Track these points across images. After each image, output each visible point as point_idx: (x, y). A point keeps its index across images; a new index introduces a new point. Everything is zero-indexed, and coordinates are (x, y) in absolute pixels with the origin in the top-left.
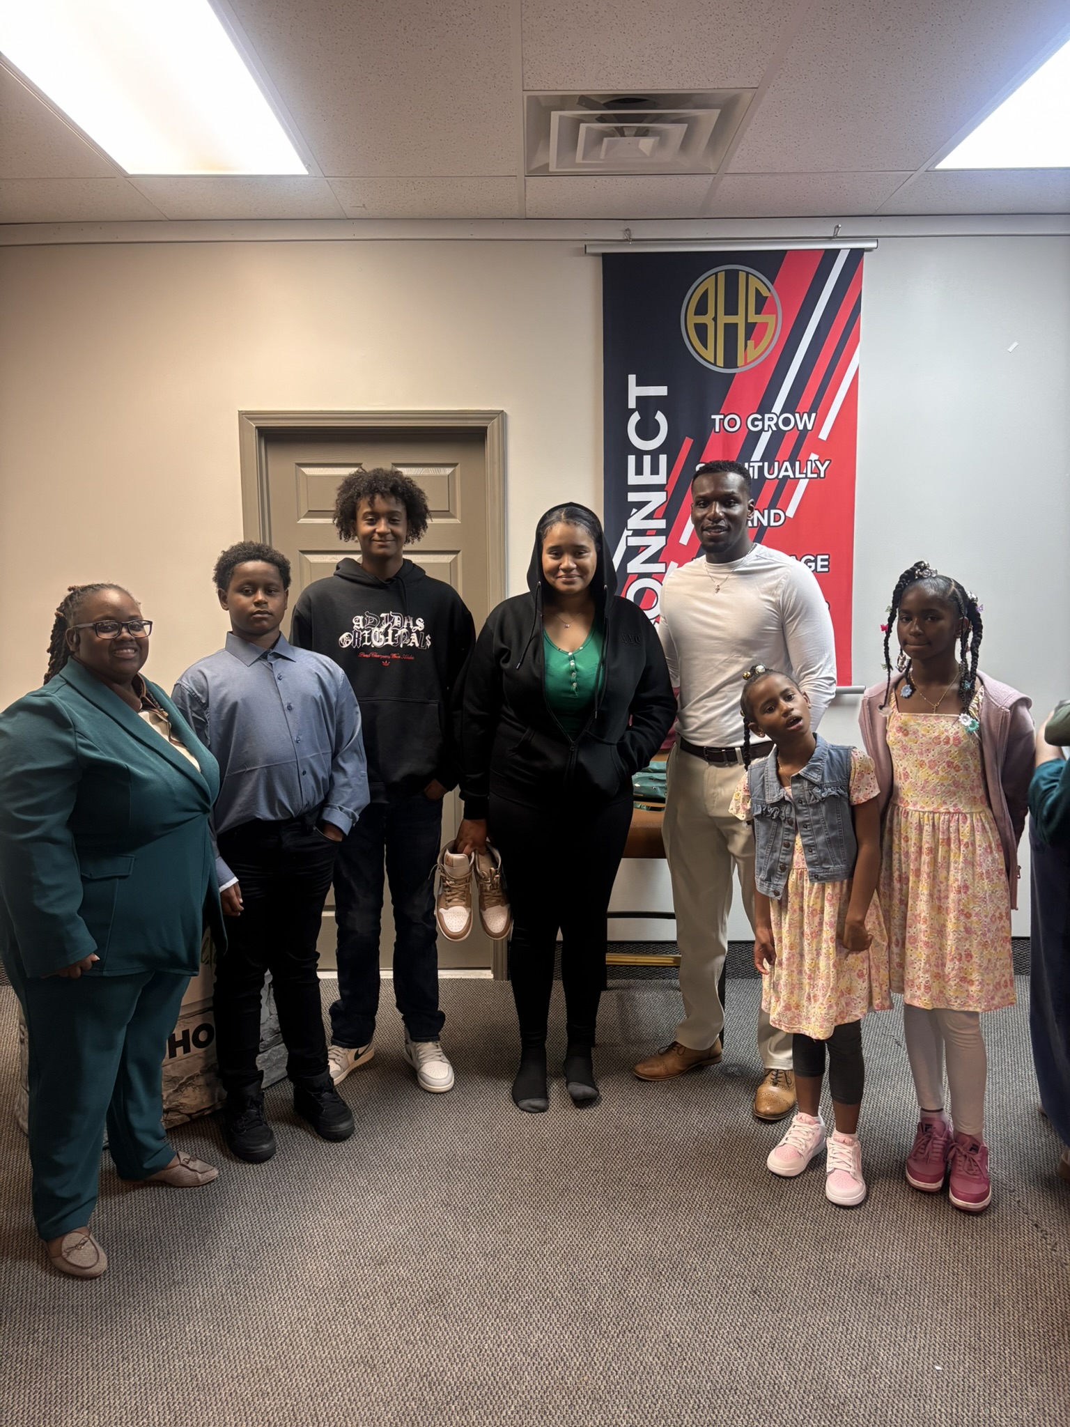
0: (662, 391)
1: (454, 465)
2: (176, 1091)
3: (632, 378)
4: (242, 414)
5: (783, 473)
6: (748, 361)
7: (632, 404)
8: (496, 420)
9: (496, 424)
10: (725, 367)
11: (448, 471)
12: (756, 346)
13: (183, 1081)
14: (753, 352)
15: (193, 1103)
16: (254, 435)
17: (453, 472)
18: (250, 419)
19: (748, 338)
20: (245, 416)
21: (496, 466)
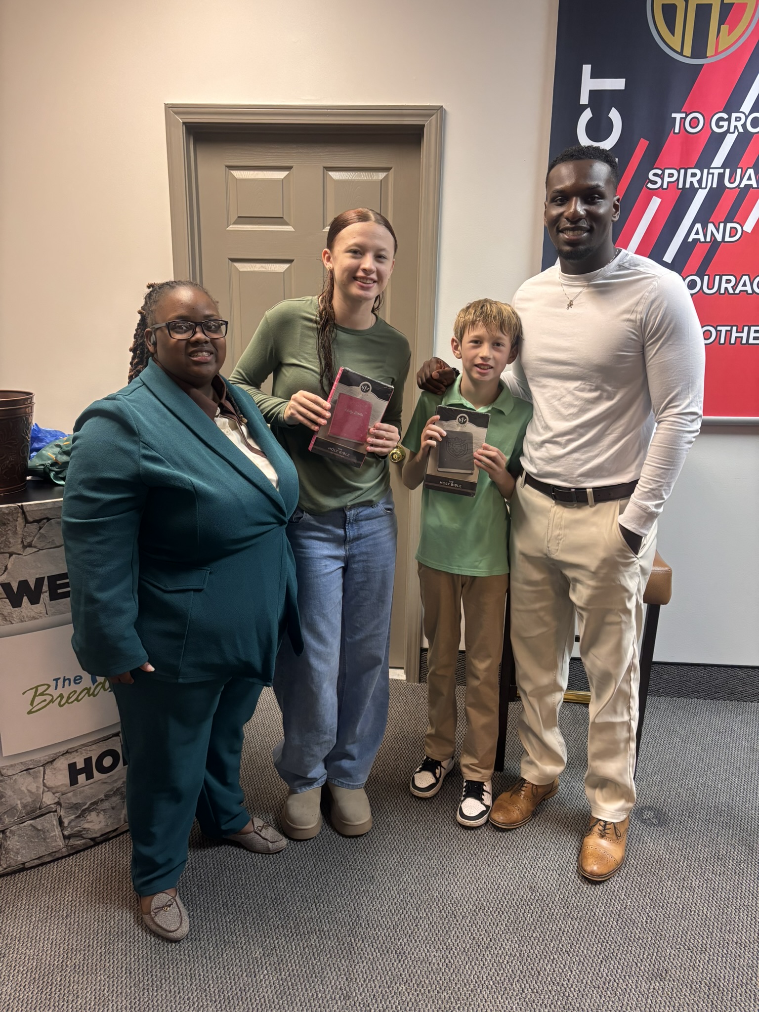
0: (618, 84)
1: (387, 169)
2: (79, 817)
3: (587, 69)
4: (168, 107)
5: (745, 182)
6: (720, 50)
7: (584, 99)
8: (434, 117)
9: (434, 122)
10: (692, 57)
11: (381, 175)
12: (730, 31)
13: (86, 806)
14: (726, 39)
15: (97, 827)
16: (180, 133)
17: (386, 177)
18: (177, 113)
19: (721, 22)
20: (172, 109)
21: (432, 169)
